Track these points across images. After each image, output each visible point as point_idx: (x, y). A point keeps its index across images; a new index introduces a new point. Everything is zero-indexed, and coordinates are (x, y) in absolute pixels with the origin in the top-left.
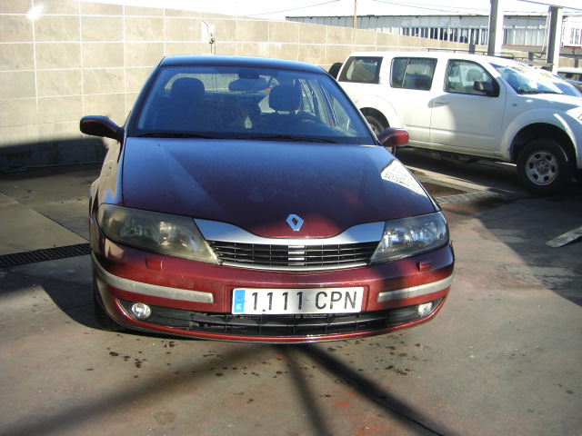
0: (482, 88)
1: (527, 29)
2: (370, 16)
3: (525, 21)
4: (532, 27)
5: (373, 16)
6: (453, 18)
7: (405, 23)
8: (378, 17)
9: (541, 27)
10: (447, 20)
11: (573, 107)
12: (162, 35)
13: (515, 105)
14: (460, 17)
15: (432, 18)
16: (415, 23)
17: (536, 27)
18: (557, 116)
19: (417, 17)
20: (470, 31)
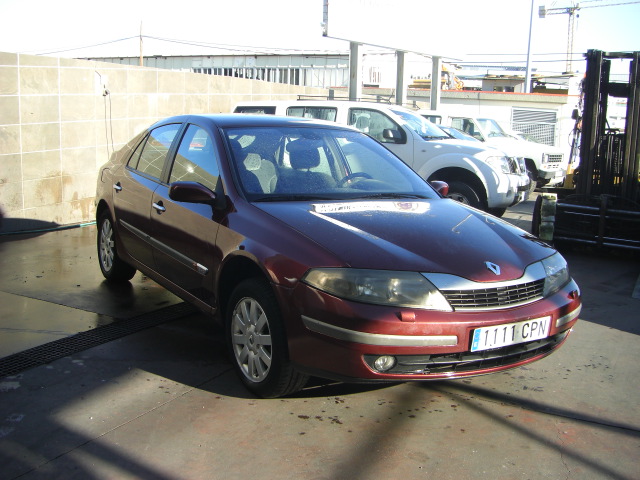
0: (391, 135)
1: (325, 68)
2: (156, 57)
3: (323, 60)
4: (330, 66)
5: (160, 56)
6: (248, 58)
7: (196, 64)
8: (166, 57)
9: (339, 66)
10: (241, 60)
11: (480, 151)
12: (57, 87)
13: (424, 151)
14: (256, 56)
15: (226, 59)
16: (207, 64)
17: (334, 66)
18: (466, 159)
19: (209, 57)
20: (266, 71)
